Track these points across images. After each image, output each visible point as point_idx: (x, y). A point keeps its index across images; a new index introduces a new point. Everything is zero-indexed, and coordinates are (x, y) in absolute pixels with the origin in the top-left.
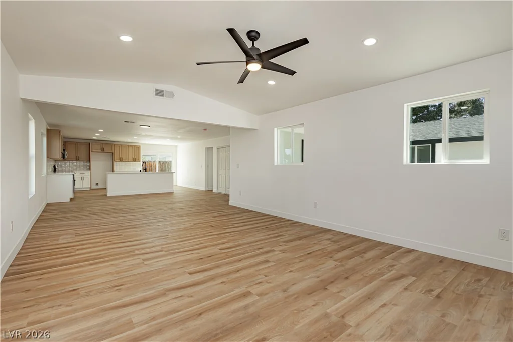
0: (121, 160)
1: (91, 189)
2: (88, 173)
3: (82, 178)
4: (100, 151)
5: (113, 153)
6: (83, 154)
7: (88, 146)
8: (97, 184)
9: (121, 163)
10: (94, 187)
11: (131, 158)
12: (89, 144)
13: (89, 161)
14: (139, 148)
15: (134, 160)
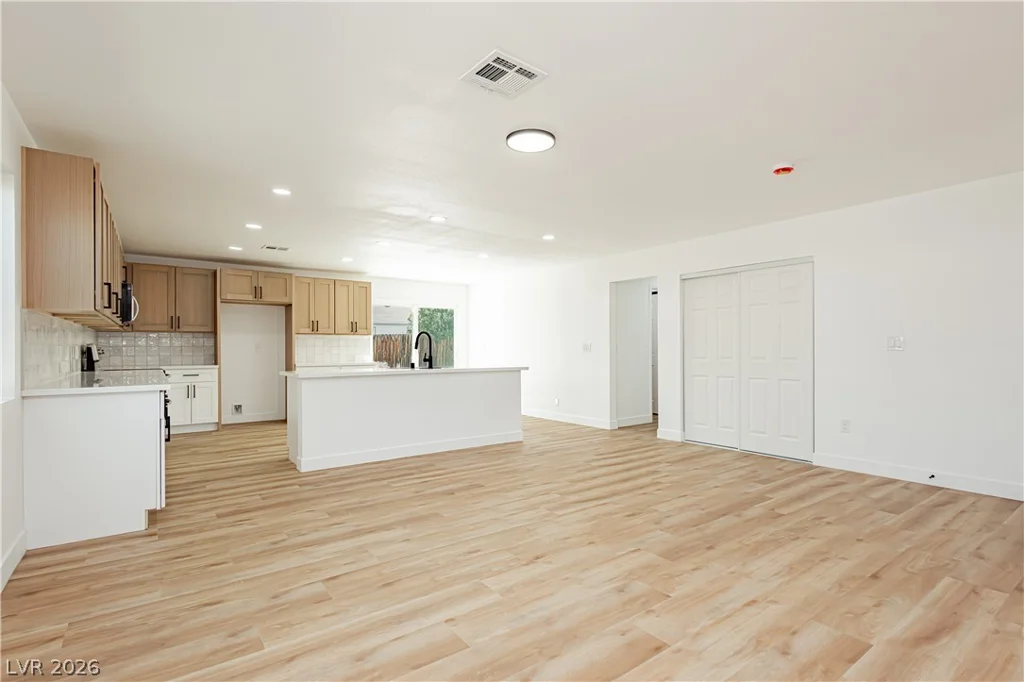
0: (314, 328)
1: (221, 427)
2: (209, 374)
3: (191, 392)
4: (251, 298)
5: (289, 306)
6: (192, 307)
7: (210, 280)
8: (238, 408)
9: (312, 339)
10: (230, 418)
11: (343, 323)
12: (215, 273)
13: (215, 333)
14: (366, 288)
15: (354, 329)
